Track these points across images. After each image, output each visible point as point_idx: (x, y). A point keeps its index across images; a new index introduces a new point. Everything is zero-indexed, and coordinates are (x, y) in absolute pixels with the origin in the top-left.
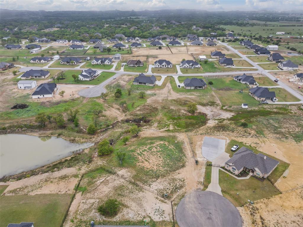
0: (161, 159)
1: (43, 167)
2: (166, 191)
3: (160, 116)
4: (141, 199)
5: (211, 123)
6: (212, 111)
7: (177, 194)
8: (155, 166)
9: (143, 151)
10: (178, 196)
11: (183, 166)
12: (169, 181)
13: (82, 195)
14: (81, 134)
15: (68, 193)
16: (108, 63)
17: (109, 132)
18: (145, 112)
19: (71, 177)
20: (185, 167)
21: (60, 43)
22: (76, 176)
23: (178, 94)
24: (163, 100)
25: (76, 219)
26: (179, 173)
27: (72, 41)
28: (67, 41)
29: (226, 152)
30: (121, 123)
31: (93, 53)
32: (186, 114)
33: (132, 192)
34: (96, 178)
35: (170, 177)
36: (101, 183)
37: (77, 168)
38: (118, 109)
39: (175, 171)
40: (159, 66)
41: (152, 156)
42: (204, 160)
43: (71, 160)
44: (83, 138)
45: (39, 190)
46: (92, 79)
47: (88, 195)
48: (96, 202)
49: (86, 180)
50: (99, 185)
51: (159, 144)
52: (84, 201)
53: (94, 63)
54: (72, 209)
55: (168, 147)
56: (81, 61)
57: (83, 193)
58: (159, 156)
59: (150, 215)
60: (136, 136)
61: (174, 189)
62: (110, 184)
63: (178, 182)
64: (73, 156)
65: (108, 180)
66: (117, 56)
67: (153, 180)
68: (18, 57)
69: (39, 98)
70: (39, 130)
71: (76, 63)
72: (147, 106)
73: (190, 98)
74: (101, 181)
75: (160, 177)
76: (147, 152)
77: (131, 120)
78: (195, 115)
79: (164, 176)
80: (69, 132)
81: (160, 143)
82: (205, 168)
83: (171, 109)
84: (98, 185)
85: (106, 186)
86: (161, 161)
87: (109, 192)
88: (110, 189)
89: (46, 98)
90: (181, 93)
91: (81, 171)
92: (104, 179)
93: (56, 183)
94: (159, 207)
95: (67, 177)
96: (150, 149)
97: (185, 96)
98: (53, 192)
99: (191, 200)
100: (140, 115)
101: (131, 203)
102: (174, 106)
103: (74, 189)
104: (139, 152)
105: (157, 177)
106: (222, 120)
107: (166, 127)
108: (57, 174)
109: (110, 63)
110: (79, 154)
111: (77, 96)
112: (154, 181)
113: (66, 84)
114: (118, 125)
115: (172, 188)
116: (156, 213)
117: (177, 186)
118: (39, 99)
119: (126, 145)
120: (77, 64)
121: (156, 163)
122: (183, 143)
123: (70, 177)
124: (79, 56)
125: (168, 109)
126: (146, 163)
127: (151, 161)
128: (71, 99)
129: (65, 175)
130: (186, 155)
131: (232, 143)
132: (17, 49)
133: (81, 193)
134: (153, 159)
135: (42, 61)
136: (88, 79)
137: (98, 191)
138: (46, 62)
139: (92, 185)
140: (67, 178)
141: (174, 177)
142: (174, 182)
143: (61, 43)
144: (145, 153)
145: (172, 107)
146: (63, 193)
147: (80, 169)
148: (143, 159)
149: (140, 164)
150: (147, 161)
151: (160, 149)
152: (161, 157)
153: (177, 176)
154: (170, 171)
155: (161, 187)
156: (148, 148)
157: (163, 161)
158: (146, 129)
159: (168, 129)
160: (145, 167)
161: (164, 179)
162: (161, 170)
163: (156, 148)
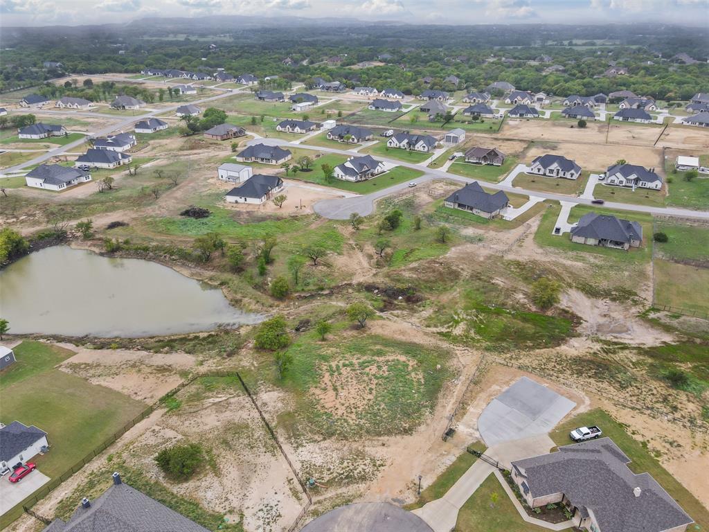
0: (370, 397)
1: (153, 337)
2: (321, 472)
3: (455, 294)
4: (258, 469)
5: (576, 347)
6: (605, 316)
7: (339, 491)
8: (344, 408)
9: (344, 365)
10: (338, 496)
11: (408, 431)
12: (346, 453)
13: (162, 416)
14: (259, 293)
15: (145, 402)
16: (421, 149)
17: (317, 303)
18: (423, 277)
19: (175, 373)
20: (411, 435)
21: (360, 93)
22: (184, 374)
23: (540, 251)
24: (489, 257)
25: (119, 457)
26: (384, 445)
27: (384, 92)
28: (375, 90)
29: (552, 435)
30: (353, 289)
31: (407, 123)
32: (523, 305)
33: (252, 448)
34: (212, 391)
35: (354, 445)
36: (214, 404)
37: (201, 358)
38: (370, 257)
39: (379, 434)
40: (539, 170)
41: (355, 382)
42: (471, 435)
43: (204, 339)
44: (258, 302)
45: (109, 379)
46: (363, 179)
47: (174, 420)
48: (174, 440)
49: (193, 389)
50: (206, 409)
51: (393, 361)
52: (157, 428)
53: (392, 145)
54: (128, 436)
55: (409, 374)
56: (371, 137)
57: (168, 412)
58: (371, 389)
59: (246, 513)
60: (360, 327)
61: (342, 478)
62: (228, 414)
63: (365, 465)
64: (213, 333)
65: (230, 403)
66: (452, 135)
67: (316, 437)
68: (263, 116)
69: (237, 202)
70: (196, 266)
71: (356, 141)
72: (438, 263)
73: (565, 268)
74: (217, 400)
75: (334, 438)
76: (352, 370)
77: (378, 289)
78: (549, 313)
79: (346, 438)
80: (242, 282)
81: (396, 358)
82: (458, 455)
83: (493, 284)
84: (205, 406)
85: (217, 414)
86: (365, 402)
87: (213, 429)
88: (218, 424)
89: (249, 204)
90: (552, 249)
91: (200, 368)
92: (224, 399)
93: (144, 376)
94: (276, 503)
95: (169, 371)
96: (363, 366)
97: (554, 259)
98: (125, 391)
99: (358, 518)
100: (408, 281)
101: (231, 469)
102: (507, 279)
103: (160, 399)
104: (334, 364)
105: (329, 435)
106: (616, 347)
107: (446, 326)
108: (160, 359)
109: (426, 149)
110: (227, 332)
111: (308, 211)
112: (315, 441)
113: (306, 182)
114: (345, 292)
115: (339, 471)
116: (261, 514)
117: (356, 472)
118: (235, 205)
119: (324, 340)
120: (358, 141)
121: (352, 401)
122: (456, 374)
123: (174, 372)
124: (377, 126)
125: (485, 281)
126: (331, 393)
127: (343, 393)
128: (292, 215)
129: (170, 366)
130: (438, 408)
131: (589, 417)
132: (274, 100)
133: (166, 410)
134: (353, 391)
135: (297, 129)
136: (353, 179)
137: (195, 419)
138: (304, 131)
139: (196, 403)
140: (167, 373)
141: (367, 449)
142: (356, 459)
143: (362, 94)
144: (345, 371)
145: (499, 281)
146: (138, 398)
147: (201, 363)
148: (329, 383)
149: (318, 391)
150: (335, 389)
151: (387, 373)
152: (374, 392)
153: (374, 449)
154: (368, 432)
155: (318, 460)
156: (361, 361)
157: (371, 403)
158: (396, 318)
159: (448, 332)
160: (322, 401)
161: (338, 445)
162: (350, 420)
163: (379, 367)
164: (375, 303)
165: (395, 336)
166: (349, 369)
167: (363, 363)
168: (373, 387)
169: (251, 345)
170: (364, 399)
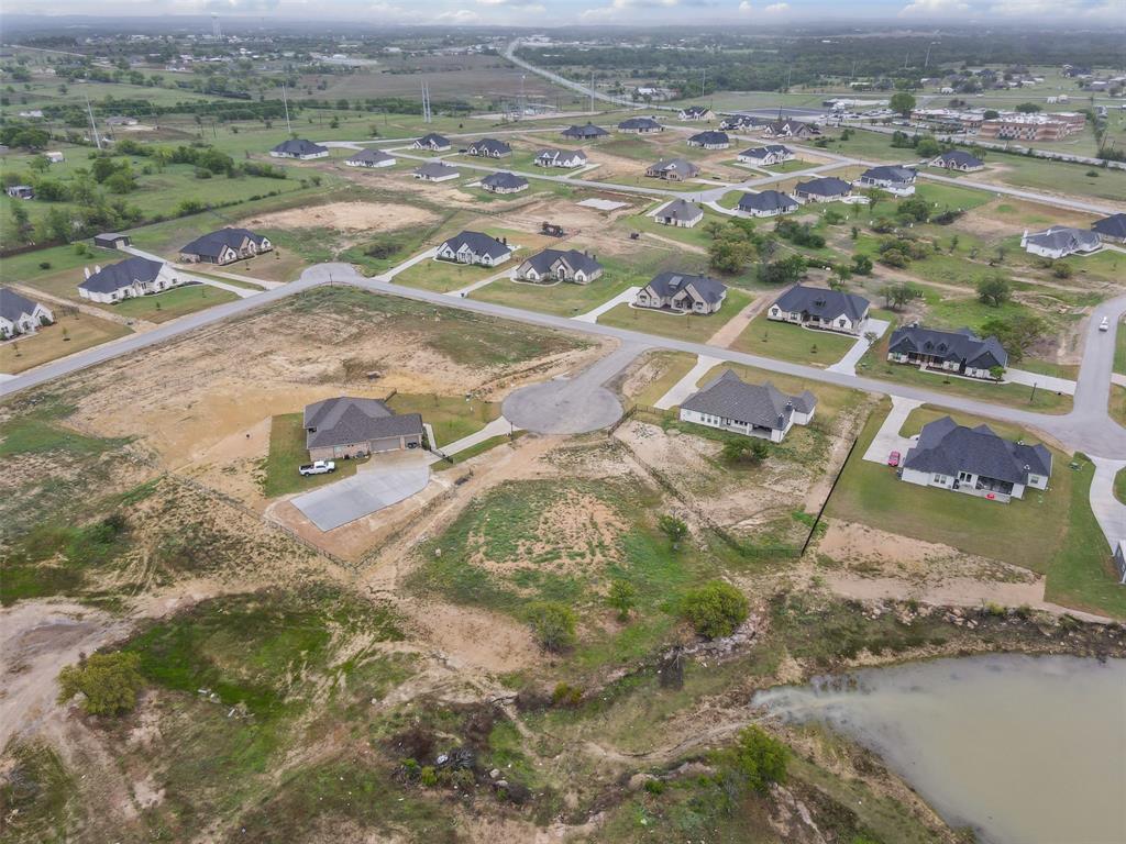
0: (548, 515)
8: (582, 503)
9: (582, 555)
10: (586, 441)
11: (506, 483)
12: (578, 467)
13: (805, 505)
15: (844, 521)
19: (841, 563)
20: (506, 480)
22: (827, 563)
34: (765, 534)
35: (570, 473)
36: (750, 517)
37: (824, 591)
42: (440, 477)
47: (788, 501)
48: (770, 482)
49: (794, 537)
50: (757, 513)
57: (802, 510)
58: (545, 523)
59: (664, 435)
62: (726, 508)
64: (850, 661)
65: (730, 518)
74: (749, 521)
75: (592, 479)
76: (572, 547)
81: (501, 564)
84: (760, 514)
85: (739, 506)
86: (555, 509)
87: (733, 492)
91: (811, 574)
92: (742, 523)
93: (886, 559)
95: (856, 569)
96: (554, 555)
98: (886, 535)
103: (825, 526)
104: (599, 557)
105: (599, 482)
107: (377, 657)
112: (612, 477)
115: (585, 454)
117: (569, 453)
121: (571, 510)
123: (846, 564)
126: (599, 519)
127: (584, 518)
129: (863, 577)
133: (806, 513)
134: (570, 521)
137: (761, 501)
139: (775, 518)
140: (855, 563)
141: (557, 470)
142: (569, 463)
144: (581, 546)
146: (856, 525)
147: (816, 582)
148: (603, 531)
149: (619, 525)
150: (594, 525)
151: (519, 543)
152: (542, 519)
153: (548, 470)
154: (555, 483)
155: (606, 463)
156: (557, 562)
157: (547, 509)
158: (474, 682)
159: (381, 641)
160: (611, 512)
161: (586, 474)
162: (574, 492)
163: (529, 552)
164: (511, 744)
165: (488, 624)
166: (576, 549)
167: (553, 559)
168: (542, 526)
169: (754, 617)
170: (556, 512)
